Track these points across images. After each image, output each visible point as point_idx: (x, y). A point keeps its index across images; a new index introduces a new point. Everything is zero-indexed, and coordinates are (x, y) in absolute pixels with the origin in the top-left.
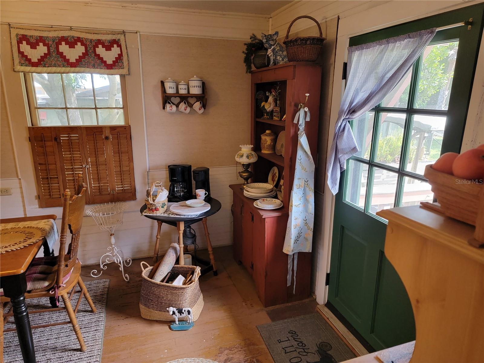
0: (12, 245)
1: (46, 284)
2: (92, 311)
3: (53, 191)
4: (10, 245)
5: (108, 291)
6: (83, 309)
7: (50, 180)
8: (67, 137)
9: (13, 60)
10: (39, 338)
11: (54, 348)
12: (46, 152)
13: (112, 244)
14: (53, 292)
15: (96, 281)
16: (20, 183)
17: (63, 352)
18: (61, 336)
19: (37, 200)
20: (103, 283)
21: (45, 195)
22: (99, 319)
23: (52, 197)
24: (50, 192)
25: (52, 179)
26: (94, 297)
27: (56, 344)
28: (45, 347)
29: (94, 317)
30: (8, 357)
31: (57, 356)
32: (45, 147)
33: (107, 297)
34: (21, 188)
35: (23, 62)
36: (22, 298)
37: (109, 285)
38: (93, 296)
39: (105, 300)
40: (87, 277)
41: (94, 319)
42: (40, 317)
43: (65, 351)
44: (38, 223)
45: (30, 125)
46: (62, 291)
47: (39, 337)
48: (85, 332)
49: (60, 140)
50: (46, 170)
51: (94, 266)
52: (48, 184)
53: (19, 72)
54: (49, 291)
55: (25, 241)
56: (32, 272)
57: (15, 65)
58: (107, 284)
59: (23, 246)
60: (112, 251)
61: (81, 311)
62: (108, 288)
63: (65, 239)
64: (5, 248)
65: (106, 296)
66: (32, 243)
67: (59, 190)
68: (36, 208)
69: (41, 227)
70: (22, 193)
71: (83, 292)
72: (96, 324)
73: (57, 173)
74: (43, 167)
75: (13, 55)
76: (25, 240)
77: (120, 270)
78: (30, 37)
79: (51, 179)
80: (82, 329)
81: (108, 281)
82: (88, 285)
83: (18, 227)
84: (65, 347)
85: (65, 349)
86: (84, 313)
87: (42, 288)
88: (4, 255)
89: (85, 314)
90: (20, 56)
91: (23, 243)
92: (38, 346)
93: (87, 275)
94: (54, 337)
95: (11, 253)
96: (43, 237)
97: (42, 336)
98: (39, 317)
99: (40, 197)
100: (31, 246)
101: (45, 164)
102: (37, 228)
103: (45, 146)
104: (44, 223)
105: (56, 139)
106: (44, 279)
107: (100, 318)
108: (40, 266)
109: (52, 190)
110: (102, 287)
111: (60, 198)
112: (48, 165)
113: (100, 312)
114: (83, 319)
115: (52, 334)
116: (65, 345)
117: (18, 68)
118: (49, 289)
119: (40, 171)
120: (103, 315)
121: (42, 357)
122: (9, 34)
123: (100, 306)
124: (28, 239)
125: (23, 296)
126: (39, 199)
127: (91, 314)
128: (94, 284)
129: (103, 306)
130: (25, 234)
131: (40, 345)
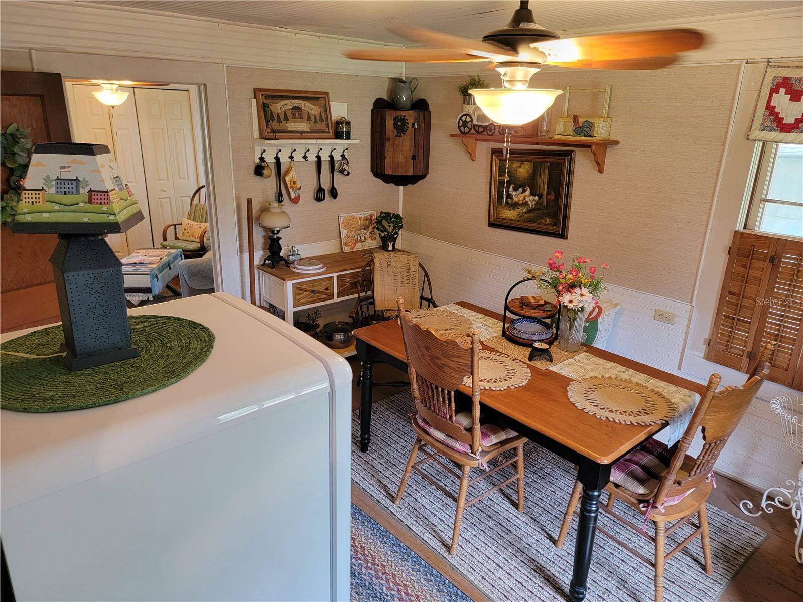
0: (619, 412)
1: (641, 490)
2: (704, 568)
3: (734, 341)
4: (618, 411)
5: (753, 553)
6: (695, 555)
7: (736, 323)
8: (796, 259)
9: (753, 121)
10: (615, 550)
11: (624, 581)
12: (747, 277)
13: (799, 479)
14: (645, 509)
15: (743, 522)
16: (691, 312)
17: (630, 596)
18: (641, 571)
19: (705, 346)
20: (753, 534)
21: (719, 343)
22: (708, 590)
23: (729, 350)
24: (728, 341)
25: (740, 321)
26: (724, 547)
27: (628, 576)
28: (614, 569)
29: (704, 582)
30: (570, 544)
31: (621, 595)
32: (749, 269)
33: (744, 564)
34: (690, 319)
35: (768, 123)
36: (596, 493)
37: (761, 544)
38: (722, 544)
39: (737, 566)
40: (733, 503)
41: (701, 584)
42: (632, 520)
43: (634, 599)
44: (674, 392)
45: (740, 227)
46: (657, 516)
47: (615, 547)
48: (675, 594)
49: (780, 261)
50: (737, 305)
51: (756, 491)
52: (730, 328)
53: (755, 140)
54: (641, 501)
55: (639, 414)
56: (635, 458)
57: (753, 128)
58: (758, 540)
59: (631, 422)
60: (792, 491)
61: (690, 555)
62: (756, 549)
63: (687, 446)
64: (609, 411)
65: (743, 561)
66: (643, 424)
67: (744, 344)
68: (699, 357)
69: (673, 401)
70: (688, 327)
71: (700, 530)
72: (699, 594)
73: (752, 315)
74: (734, 299)
75: (755, 113)
76: (640, 412)
77: (794, 533)
78: (796, 81)
79: (738, 322)
80: (674, 586)
81: (764, 536)
82: (726, 520)
83: (645, 385)
84: (637, 592)
85: (635, 594)
86: (693, 561)
87: (633, 492)
88: (602, 421)
89: (693, 564)
90: (768, 112)
91: (635, 416)
92: (607, 559)
93: (735, 500)
94: (632, 564)
95: (611, 423)
96: (664, 422)
97: (619, 550)
98: (632, 518)
99: (711, 343)
100: (641, 426)
101: (739, 296)
102: (667, 401)
103: (750, 267)
104: (681, 396)
105: (772, 260)
106: (642, 482)
107: (710, 589)
108: (650, 457)
109: (733, 339)
110: (746, 540)
111: (742, 356)
112: (743, 297)
113: (716, 581)
114: (686, 571)
115: (633, 558)
116: (638, 589)
117: (757, 133)
118: (642, 500)
119: (726, 304)
120: (719, 590)
121: (603, 580)
122: (762, 78)
123: (723, 571)
124: (644, 413)
125: (599, 491)
126: (708, 345)
127: (701, 573)
128: (737, 526)
129: (728, 573)
130: (646, 403)
131: (610, 560)
